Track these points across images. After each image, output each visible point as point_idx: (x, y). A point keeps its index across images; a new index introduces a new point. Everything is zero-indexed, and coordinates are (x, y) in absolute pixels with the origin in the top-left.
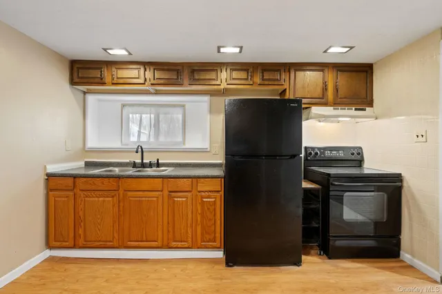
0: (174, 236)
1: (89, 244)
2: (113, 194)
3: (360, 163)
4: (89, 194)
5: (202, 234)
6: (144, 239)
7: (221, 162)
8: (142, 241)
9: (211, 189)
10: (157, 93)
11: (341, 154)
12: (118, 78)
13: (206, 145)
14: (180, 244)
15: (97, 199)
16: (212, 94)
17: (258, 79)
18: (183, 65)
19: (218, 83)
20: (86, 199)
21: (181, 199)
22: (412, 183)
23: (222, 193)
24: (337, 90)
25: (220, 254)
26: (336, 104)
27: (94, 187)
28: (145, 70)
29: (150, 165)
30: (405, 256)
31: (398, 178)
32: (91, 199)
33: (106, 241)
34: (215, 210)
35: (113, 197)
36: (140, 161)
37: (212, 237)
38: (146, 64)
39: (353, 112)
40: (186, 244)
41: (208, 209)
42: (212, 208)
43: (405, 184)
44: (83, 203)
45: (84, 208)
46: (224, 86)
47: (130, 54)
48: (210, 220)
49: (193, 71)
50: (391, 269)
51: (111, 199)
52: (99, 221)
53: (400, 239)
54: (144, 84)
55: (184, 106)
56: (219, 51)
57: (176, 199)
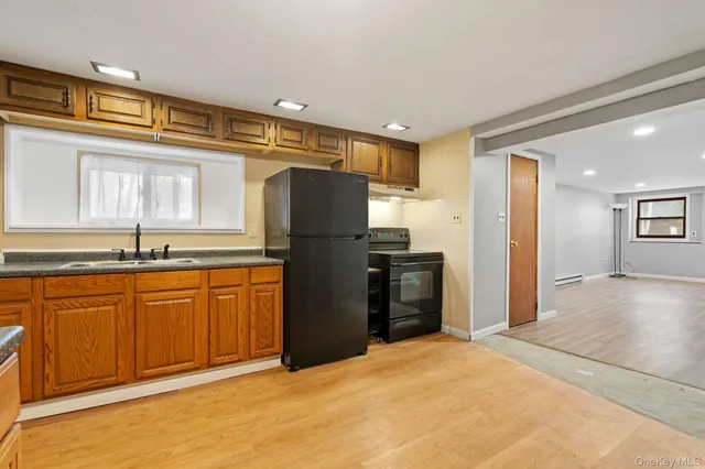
0: (218, 349)
1: (66, 388)
2: (116, 300)
3: (407, 244)
4: (66, 303)
5: (257, 339)
6: (173, 360)
7: (260, 248)
8: (168, 365)
9: (268, 280)
10: (162, 142)
11: (391, 237)
12: (100, 110)
13: (240, 225)
14: (226, 359)
15: (82, 310)
16: (248, 154)
17: (313, 145)
18: (216, 108)
19: (265, 141)
20: (60, 312)
21: (227, 297)
22: (451, 260)
23: (281, 284)
24: (390, 166)
25: (277, 362)
26: (389, 182)
27: (76, 292)
28: (153, 107)
29: (153, 255)
30: (445, 328)
31: (440, 256)
32: (70, 311)
33: (102, 377)
34: (273, 306)
35: (115, 304)
36: (134, 250)
37: (269, 341)
38: (156, 98)
39: (403, 192)
40: (235, 357)
41: (265, 305)
42: (269, 305)
43: (445, 262)
44: (52, 320)
45: (56, 328)
46: (272, 147)
47: (138, 79)
48: (266, 319)
49: (231, 121)
50: (438, 340)
51: (111, 307)
52: (88, 347)
53: (441, 314)
54: (151, 127)
55: (198, 166)
56: (276, 104)
57: (220, 298)
